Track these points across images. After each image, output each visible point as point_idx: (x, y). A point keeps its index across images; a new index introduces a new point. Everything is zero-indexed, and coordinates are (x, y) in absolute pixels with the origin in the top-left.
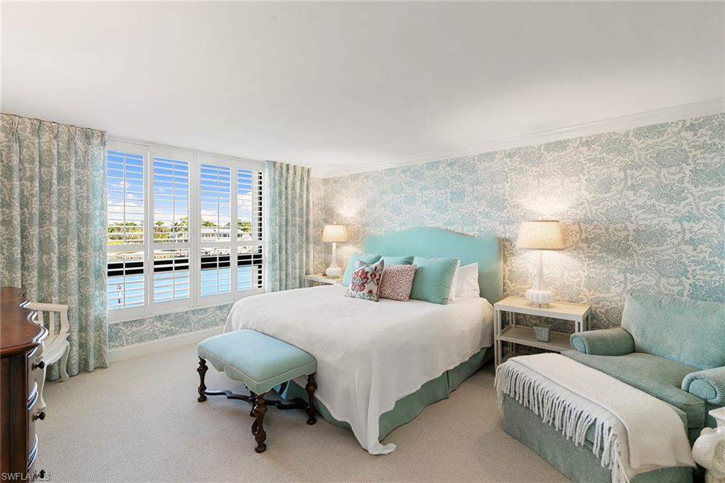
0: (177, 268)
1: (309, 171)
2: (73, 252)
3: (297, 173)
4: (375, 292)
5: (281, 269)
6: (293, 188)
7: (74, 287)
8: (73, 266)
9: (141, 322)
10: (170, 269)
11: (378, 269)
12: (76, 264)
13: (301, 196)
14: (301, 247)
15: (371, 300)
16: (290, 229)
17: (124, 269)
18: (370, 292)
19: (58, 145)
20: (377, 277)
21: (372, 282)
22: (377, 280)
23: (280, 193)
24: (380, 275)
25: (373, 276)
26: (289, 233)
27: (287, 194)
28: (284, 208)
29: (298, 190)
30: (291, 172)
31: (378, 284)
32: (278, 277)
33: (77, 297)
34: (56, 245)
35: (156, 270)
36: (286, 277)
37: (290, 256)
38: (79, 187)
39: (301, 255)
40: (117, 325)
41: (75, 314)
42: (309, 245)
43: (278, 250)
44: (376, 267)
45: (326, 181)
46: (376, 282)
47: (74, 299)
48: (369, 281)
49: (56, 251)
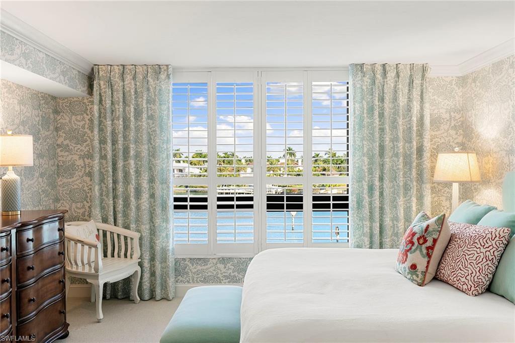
0: (239, 207)
1: (424, 69)
2: (145, 185)
3: (401, 75)
4: (421, 267)
5: (371, 218)
6: (395, 99)
7: (146, 217)
8: (145, 196)
9: (205, 261)
10: (232, 207)
11: (430, 229)
12: (147, 196)
13: (409, 109)
14: (407, 188)
15: (413, 280)
16: (387, 160)
17: (189, 203)
18: (414, 267)
19: (136, 85)
20: (429, 243)
21: (418, 252)
22: (428, 248)
23: (371, 110)
24: (435, 241)
25: (421, 241)
26: (387, 166)
27: (382, 109)
28: (377, 129)
29: (402, 101)
30: (391, 75)
31: (429, 256)
32: (367, 230)
33: (148, 227)
34: (133, 177)
35: (219, 207)
36: (381, 232)
37: (387, 201)
38: (151, 122)
39: (408, 201)
40: (184, 259)
41: (146, 242)
42: (424, 186)
43: (365, 191)
44: (428, 227)
45: (463, 81)
46: (425, 251)
47: (145, 228)
48: (414, 248)
49: (133, 182)
